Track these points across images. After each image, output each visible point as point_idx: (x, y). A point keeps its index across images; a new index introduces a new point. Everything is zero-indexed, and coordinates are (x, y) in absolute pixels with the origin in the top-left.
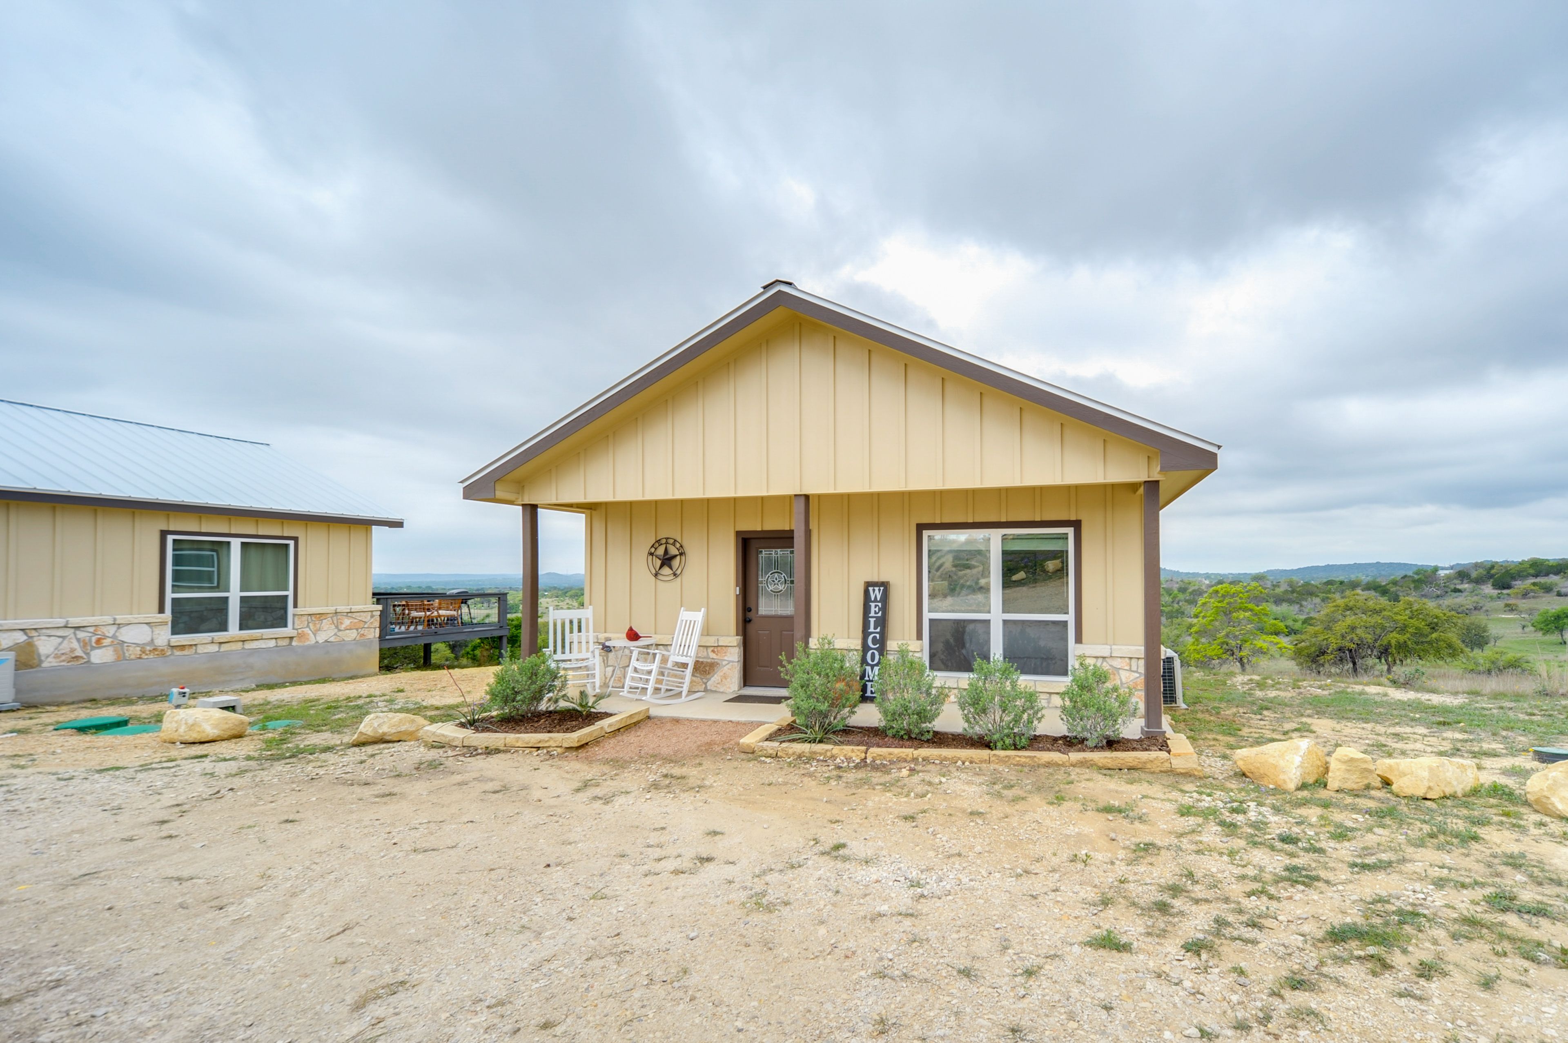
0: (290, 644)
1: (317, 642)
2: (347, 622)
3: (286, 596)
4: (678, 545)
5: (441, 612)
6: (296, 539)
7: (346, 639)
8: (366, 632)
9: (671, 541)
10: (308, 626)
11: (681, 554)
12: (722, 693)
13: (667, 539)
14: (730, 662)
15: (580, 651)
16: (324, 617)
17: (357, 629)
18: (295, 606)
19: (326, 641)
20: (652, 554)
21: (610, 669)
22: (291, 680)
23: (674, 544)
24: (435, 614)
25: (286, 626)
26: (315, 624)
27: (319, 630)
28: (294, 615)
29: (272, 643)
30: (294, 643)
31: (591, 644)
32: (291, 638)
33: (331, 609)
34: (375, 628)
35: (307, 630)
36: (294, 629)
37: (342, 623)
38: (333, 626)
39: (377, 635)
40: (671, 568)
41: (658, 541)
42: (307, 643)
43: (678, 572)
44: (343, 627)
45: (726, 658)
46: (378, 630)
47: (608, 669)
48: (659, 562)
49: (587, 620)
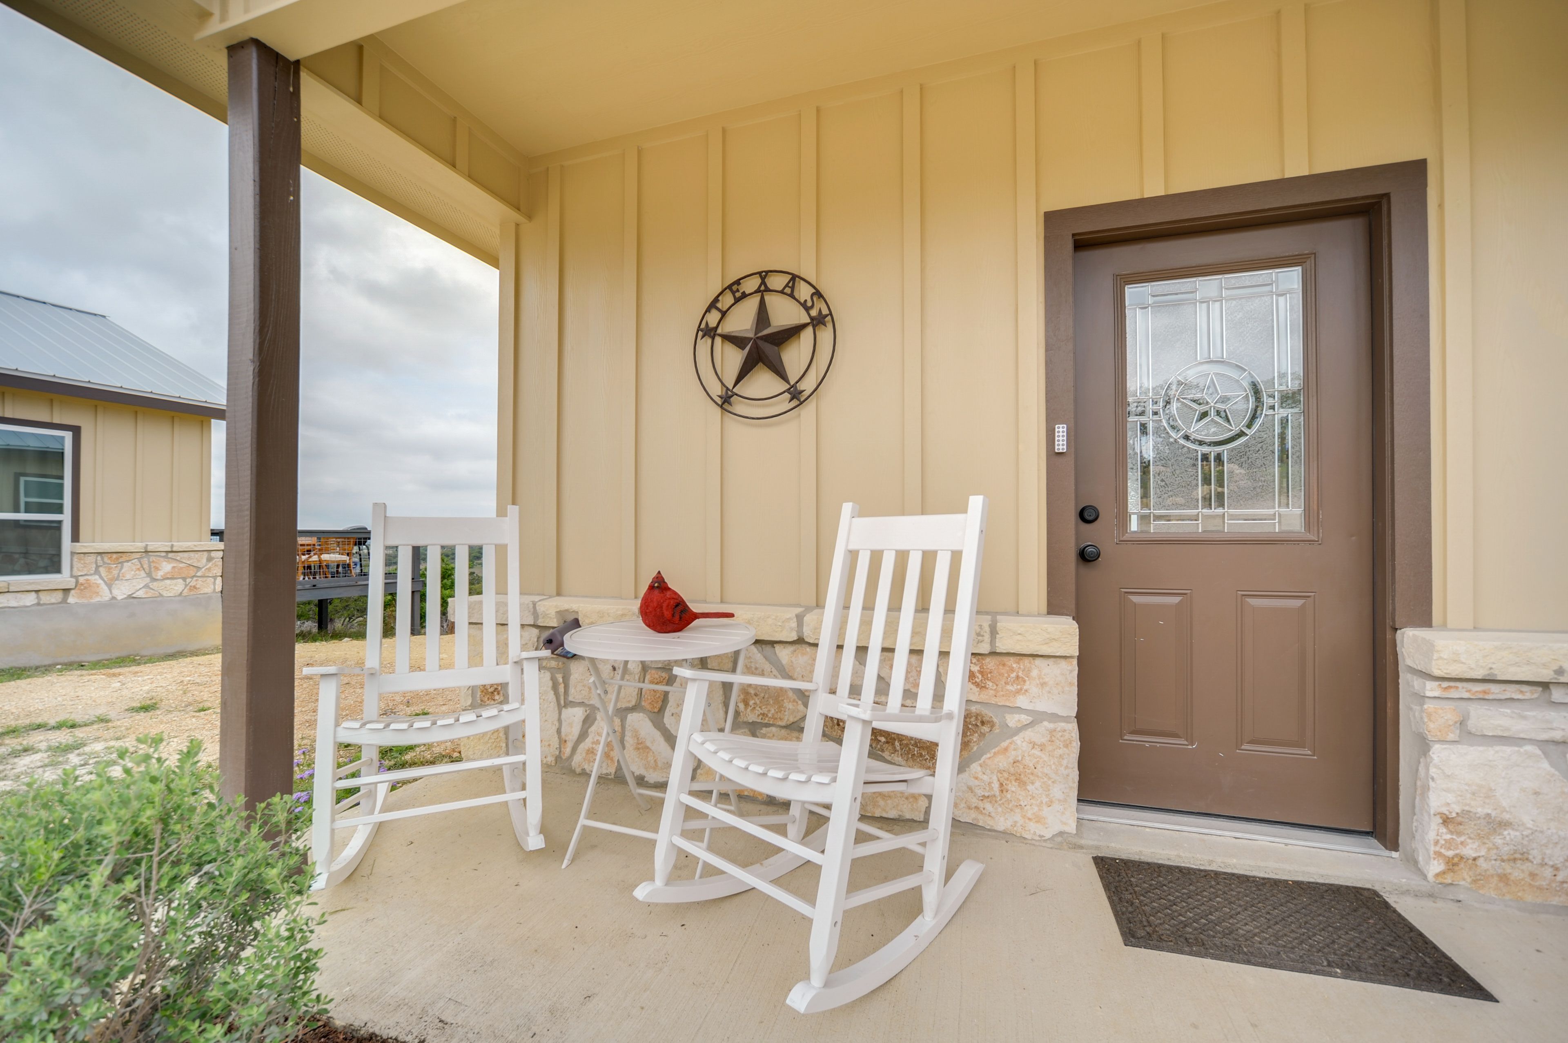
0: (64, 600)
1: (114, 598)
2: (166, 567)
3: (60, 522)
4: (804, 292)
5: (325, 557)
6: (76, 431)
7: (165, 594)
8: (199, 583)
9: (777, 282)
10: (97, 572)
11: (818, 322)
12: (1005, 833)
13: (764, 275)
14: (1038, 717)
15: (475, 658)
16: (125, 558)
17: (184, 579)
18: (75, 538)
19: (130, 597)
20: (709, 332)
21: (575, 716)
22: (66, 660)
23: (790, 291)
24: (315, 558)
25: (58, 570)
26: (109, 570)
27: (117, 578)
28: (73, 554)
29: (30, 600)
30: (71, 600)
31: (514, 633)
32: (66, 591)
33: (139, 546)
34: (215, 577)
35: (95, 579)
36: (72, 576)
37: (157, 569)
38: (143, 574)
39: (219, 588)
40: (780, 372)
41: (733, 287)
42: (98, 599)
43: (807, 385)
44: (159, 574)
45: (1022, 701)
46: (219, 581)
47: (568, 713)
48: (733, 358)
49: (501, 550)
